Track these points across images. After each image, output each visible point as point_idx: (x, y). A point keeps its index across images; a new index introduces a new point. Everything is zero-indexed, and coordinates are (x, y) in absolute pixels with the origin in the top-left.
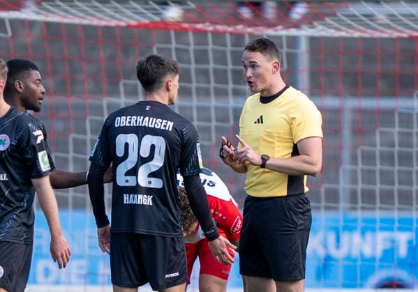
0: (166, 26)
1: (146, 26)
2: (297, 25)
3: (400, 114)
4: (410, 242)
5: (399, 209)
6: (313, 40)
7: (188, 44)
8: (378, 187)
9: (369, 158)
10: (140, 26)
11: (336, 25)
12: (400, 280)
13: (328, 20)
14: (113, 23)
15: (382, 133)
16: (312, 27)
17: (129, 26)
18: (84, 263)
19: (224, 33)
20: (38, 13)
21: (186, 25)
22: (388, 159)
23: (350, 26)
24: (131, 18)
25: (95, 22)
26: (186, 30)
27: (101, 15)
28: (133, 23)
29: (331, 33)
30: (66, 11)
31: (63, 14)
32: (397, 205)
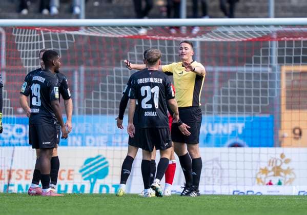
0: (140, 37)
1: (131, 37)
2: (195, 36)
3: (239, 74)
4: (243, 128)
5: (238, 113)
6: (202, 43)
7: (149, 44)
8: (229, 104)
9: (225, 92)
10: (129, 37)
11: (211, 36)
12: (238, 144)
13: (208, 34)
14: (118, 36)
15: (231, 82)
16: (201, 37)
17: (124, 37)
18: (106, 137)
19: (164, 40)
20: (86, 32)
21: (148, 37)
22: (233, 92)
23: (217, 37)
24: (125, 34)
25: (110, 36)
26: (148, 38)
27: (112, 33)
28: (126, 36)
29: (209, 39)
30: (98, 31)
31: (96, 32)
32: (237, 112)
